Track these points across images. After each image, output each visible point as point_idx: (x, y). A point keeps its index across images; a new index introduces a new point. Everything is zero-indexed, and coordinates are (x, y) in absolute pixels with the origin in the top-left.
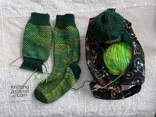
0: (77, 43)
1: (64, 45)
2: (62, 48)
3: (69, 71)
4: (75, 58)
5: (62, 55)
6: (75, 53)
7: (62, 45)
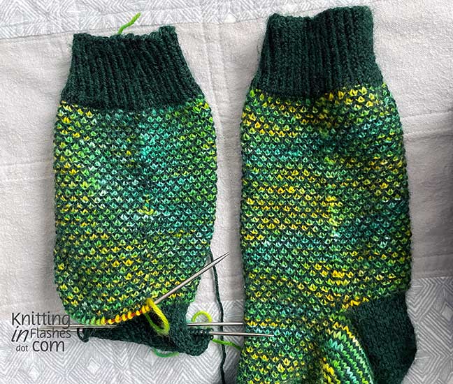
0: (390, 184)
1: (302, 191)
2: (292, 210)
3: (342, 346)
4: (386, 279)
5: (289, 250)
6: (383, 245)
7: (291, 190)
